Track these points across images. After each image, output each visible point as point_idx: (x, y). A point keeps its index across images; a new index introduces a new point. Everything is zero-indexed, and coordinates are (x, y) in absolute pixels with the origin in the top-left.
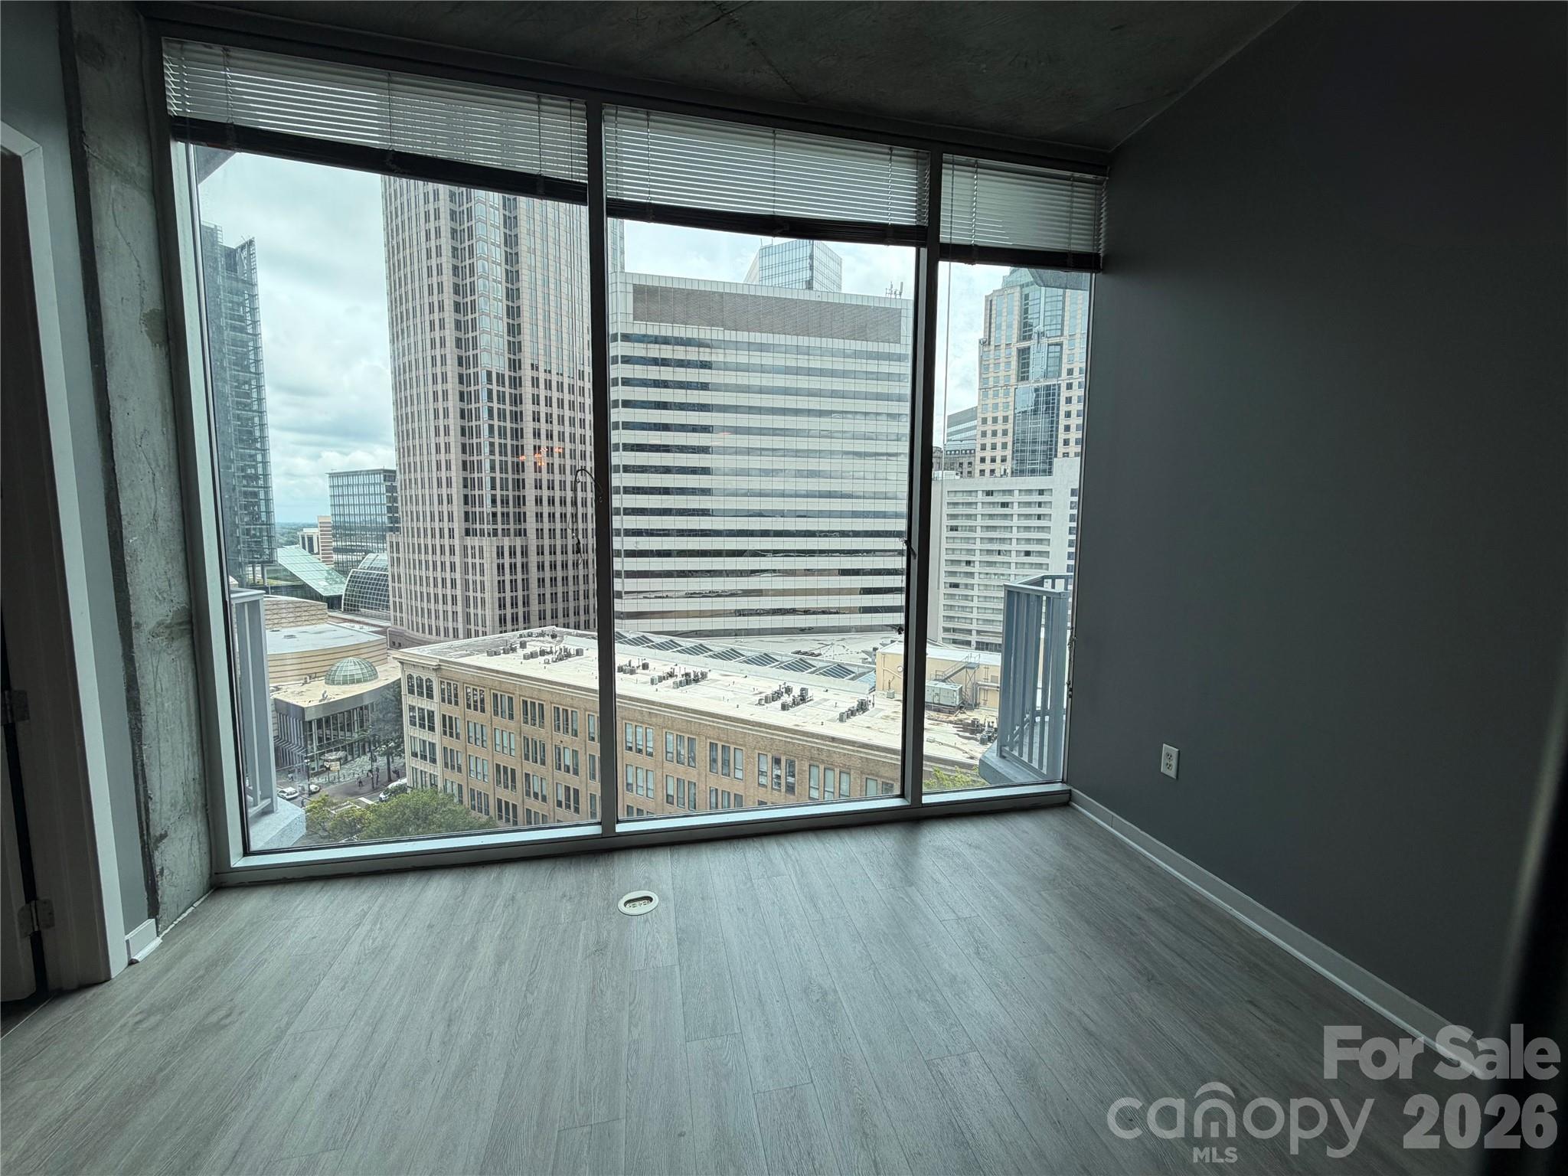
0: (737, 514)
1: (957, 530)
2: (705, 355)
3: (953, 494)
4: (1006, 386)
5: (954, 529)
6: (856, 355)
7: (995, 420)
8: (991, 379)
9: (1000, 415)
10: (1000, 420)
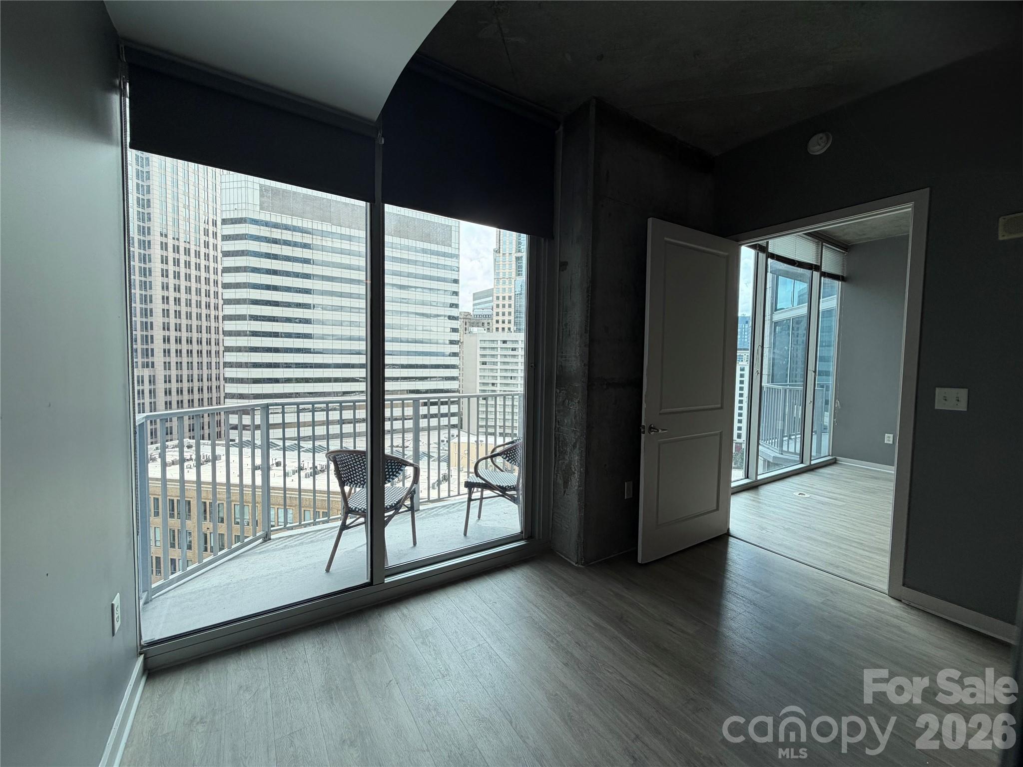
0: (342, 352)
1: (486, 364)
2: (307, 239)
3: (483, 342)
4: (510, 278)
5: (484, 363)
6: (424, 251)
7: (504, 298)
8: (501, 273)
9: (507, 295)
10: (507, 298)
